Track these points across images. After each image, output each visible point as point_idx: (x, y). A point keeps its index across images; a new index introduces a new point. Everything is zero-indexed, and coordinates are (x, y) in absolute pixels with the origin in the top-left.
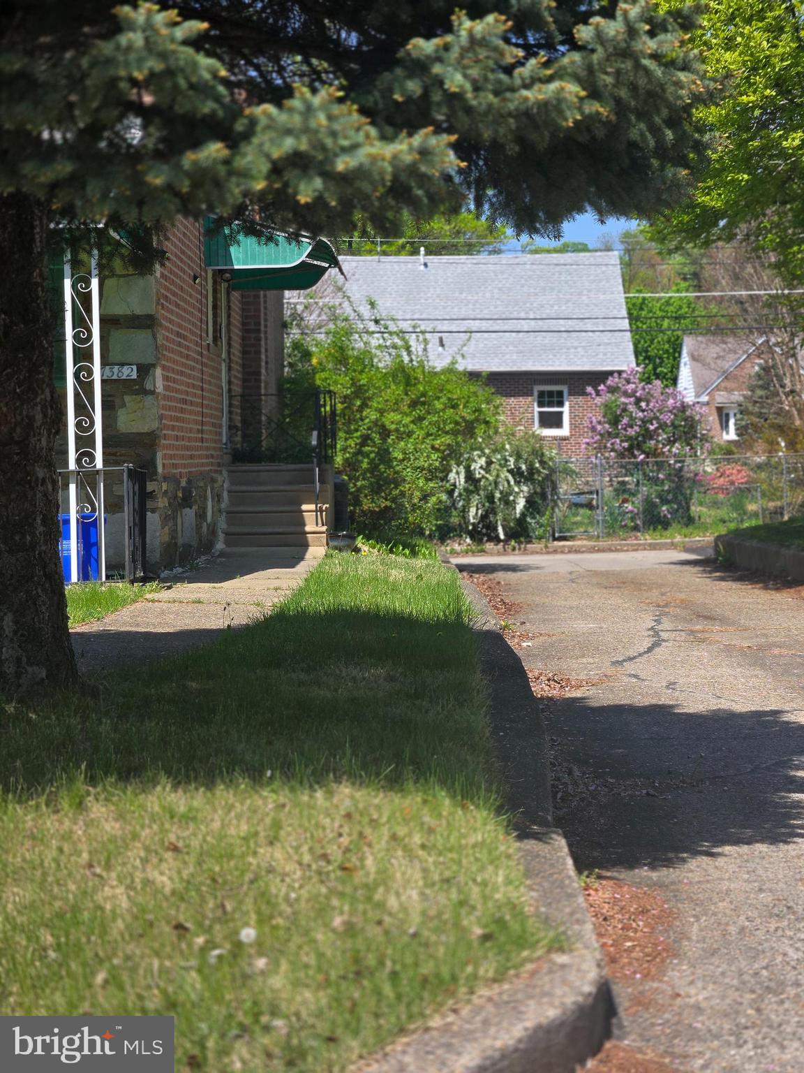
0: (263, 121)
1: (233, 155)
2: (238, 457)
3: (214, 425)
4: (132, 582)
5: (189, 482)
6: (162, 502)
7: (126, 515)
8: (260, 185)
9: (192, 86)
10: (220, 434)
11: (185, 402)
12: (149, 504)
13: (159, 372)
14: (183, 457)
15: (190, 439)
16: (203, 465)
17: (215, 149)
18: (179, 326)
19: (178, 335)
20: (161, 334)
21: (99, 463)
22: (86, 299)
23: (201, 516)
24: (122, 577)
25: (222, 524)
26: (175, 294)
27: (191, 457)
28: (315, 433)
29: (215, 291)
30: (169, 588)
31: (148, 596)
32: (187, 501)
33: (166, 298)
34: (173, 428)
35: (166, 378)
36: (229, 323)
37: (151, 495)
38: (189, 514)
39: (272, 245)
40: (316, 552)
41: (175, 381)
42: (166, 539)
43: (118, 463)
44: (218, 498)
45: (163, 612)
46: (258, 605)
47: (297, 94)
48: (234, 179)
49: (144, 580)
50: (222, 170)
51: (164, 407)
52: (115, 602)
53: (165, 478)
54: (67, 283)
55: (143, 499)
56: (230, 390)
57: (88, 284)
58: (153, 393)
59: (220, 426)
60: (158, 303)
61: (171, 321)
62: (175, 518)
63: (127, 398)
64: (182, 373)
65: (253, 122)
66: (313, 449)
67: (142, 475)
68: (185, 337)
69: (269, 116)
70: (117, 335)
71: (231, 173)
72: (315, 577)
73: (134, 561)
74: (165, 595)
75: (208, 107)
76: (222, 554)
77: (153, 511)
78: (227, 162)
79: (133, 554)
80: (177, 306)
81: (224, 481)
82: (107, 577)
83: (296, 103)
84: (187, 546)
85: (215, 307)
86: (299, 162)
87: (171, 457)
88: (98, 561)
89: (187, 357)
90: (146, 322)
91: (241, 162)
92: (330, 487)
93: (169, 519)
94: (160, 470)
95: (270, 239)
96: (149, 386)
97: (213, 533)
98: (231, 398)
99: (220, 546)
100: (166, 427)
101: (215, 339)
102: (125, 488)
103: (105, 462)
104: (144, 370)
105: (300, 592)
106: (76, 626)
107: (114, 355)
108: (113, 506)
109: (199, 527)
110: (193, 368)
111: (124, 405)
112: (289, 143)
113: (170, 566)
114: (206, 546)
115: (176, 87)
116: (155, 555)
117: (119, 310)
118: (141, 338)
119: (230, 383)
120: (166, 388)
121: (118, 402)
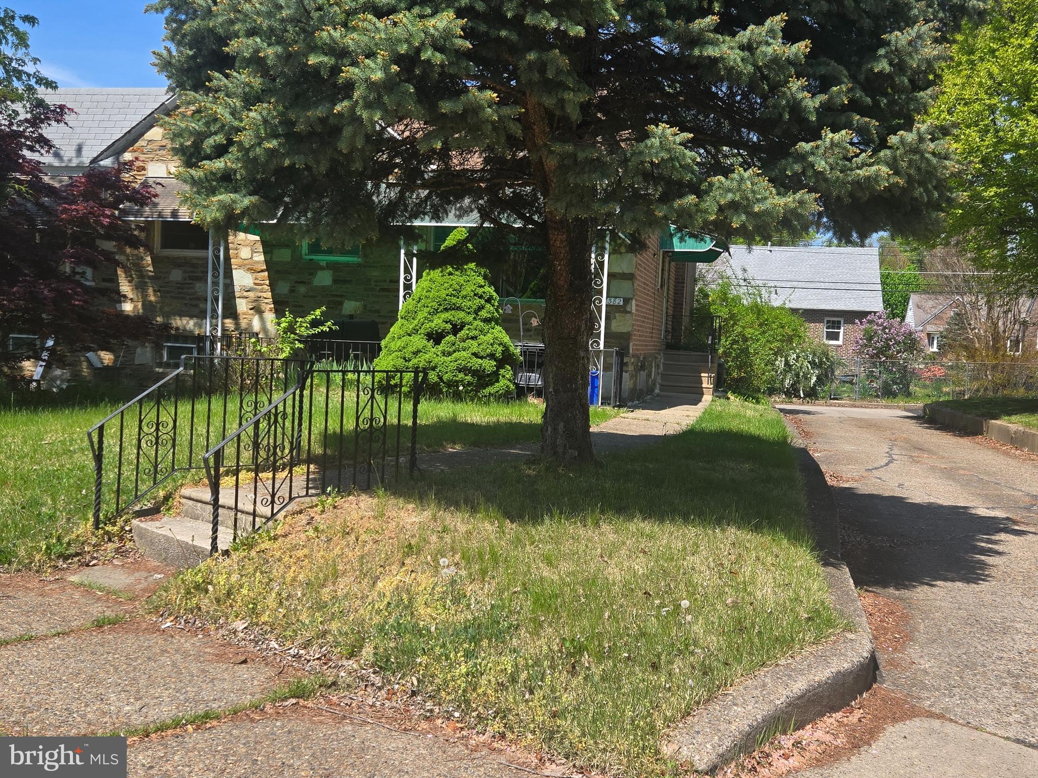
0: (717, 184)
1: (699, 202)
2: (670, 346)
3: (658, 330)
4: (614, 407)
5: (644, 358)
6: (631, 368)
7: (613, 373)
8: (713, 218)
9: (681, 166)
10: (661, 334)
11: (645, 317)
12: (625, 368)
13: (634, 302)
14: (642, 345)
15: (646, 337)
16: (651, 350)
17: (691, 199)
18: (645, 279)
19: (644, 283)
20: (636, 283)
21: (602, 347)
22: (601, 264)
23: (649, 375)
24: (609, 404)
25: (659, 380)
26: (644, 263)
27: (646, 346)
28: (710, 338)
29: (663, 262)
30: (632, 411)
31: (622, 415)
32: (642, 368)
33: (640, 265)
34: (638, 331)
35: (637, 305)
36: (669, 278)
37: (626, 364)
38: (643, 374)
39: (703, 243)
40: (707, 398)
41: (641, 307)
42: (632, 386)
43: (610, 347)
44: (658, 367)
45: (630, 424)
46: (678, 424)
47: (736, 171)
48: (699, 214)
49: (619, 407)
50: (693, 209)
51: (635, 320)
52: (605, 417)
53: (633, 356)
54: (593, 256)
55: (622, 365)
56: (667, 312)
57: (603, 257)
58: (630, 312)
59: (661, 330)
60: (636, 267)
61: (641, 277)
62: (636, 376)
63: (617, 315)
64: (645, 303)
65: (711, 185)
66: (709, 345)
67: (622, 353)
68: (647, 285)
69: (721, 183)
70: (615, 282)
71: (697, 211)
72: (707, 412)
73: (615, 397)
74: (631, 415)
75: (688, 177)
76: (658, 395)
77: (626, 372)
78: (696, 205)
79: (615, 393)
80: (645, 269)
81: (661, 358)
82: (602, 403)
83: (735, 176)
84: (641, 390)
85: (663, 270)
86: (734, 206)
87: (636, 345)
88: (598, 395)
89: (648, 295)
90: (630, 277)
91: (703, 206)
92: (716, 365)
93: (633, 376)
94: (631, 351)
95: (702, 240)
96: (628, 309)
97: (654, 384)
98: (667, 316)
99: (657, 391)
100: (635, 330)
101: (662, 286)
102: (614, 360)
103: (605, 346)
104: (627, 301)
105: (701, 419)
106: (593, 429)
107: (613, 293)
108: (607, 368)
109: (647, 381)
110: (650, 301)
111: (615, 318)
112: (730, 196)
113: (632, 400)
114: (651, 391)
115: (673, 166)
116: (625, 394)
117: (616, 270)
118: (626, 284)
119: (667, 308)
120: (637, 310)
121: (612, 316)
